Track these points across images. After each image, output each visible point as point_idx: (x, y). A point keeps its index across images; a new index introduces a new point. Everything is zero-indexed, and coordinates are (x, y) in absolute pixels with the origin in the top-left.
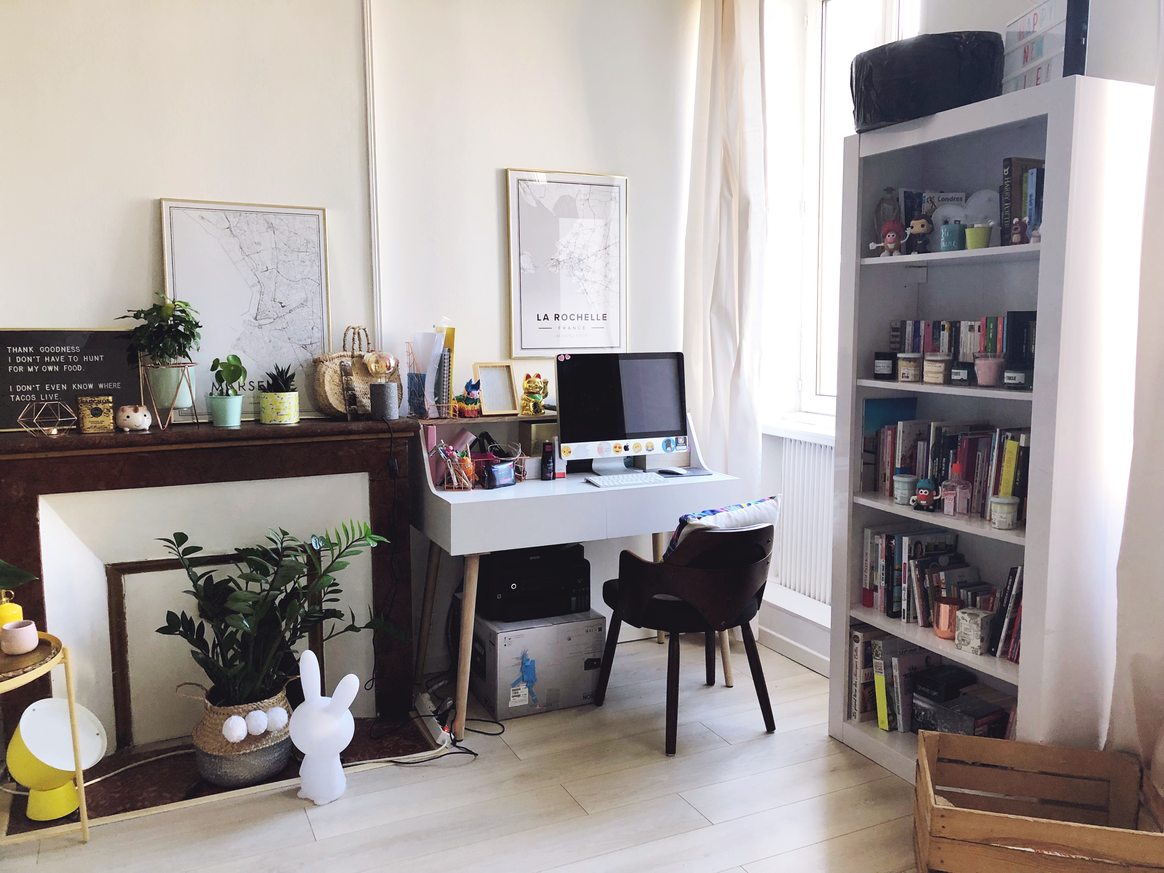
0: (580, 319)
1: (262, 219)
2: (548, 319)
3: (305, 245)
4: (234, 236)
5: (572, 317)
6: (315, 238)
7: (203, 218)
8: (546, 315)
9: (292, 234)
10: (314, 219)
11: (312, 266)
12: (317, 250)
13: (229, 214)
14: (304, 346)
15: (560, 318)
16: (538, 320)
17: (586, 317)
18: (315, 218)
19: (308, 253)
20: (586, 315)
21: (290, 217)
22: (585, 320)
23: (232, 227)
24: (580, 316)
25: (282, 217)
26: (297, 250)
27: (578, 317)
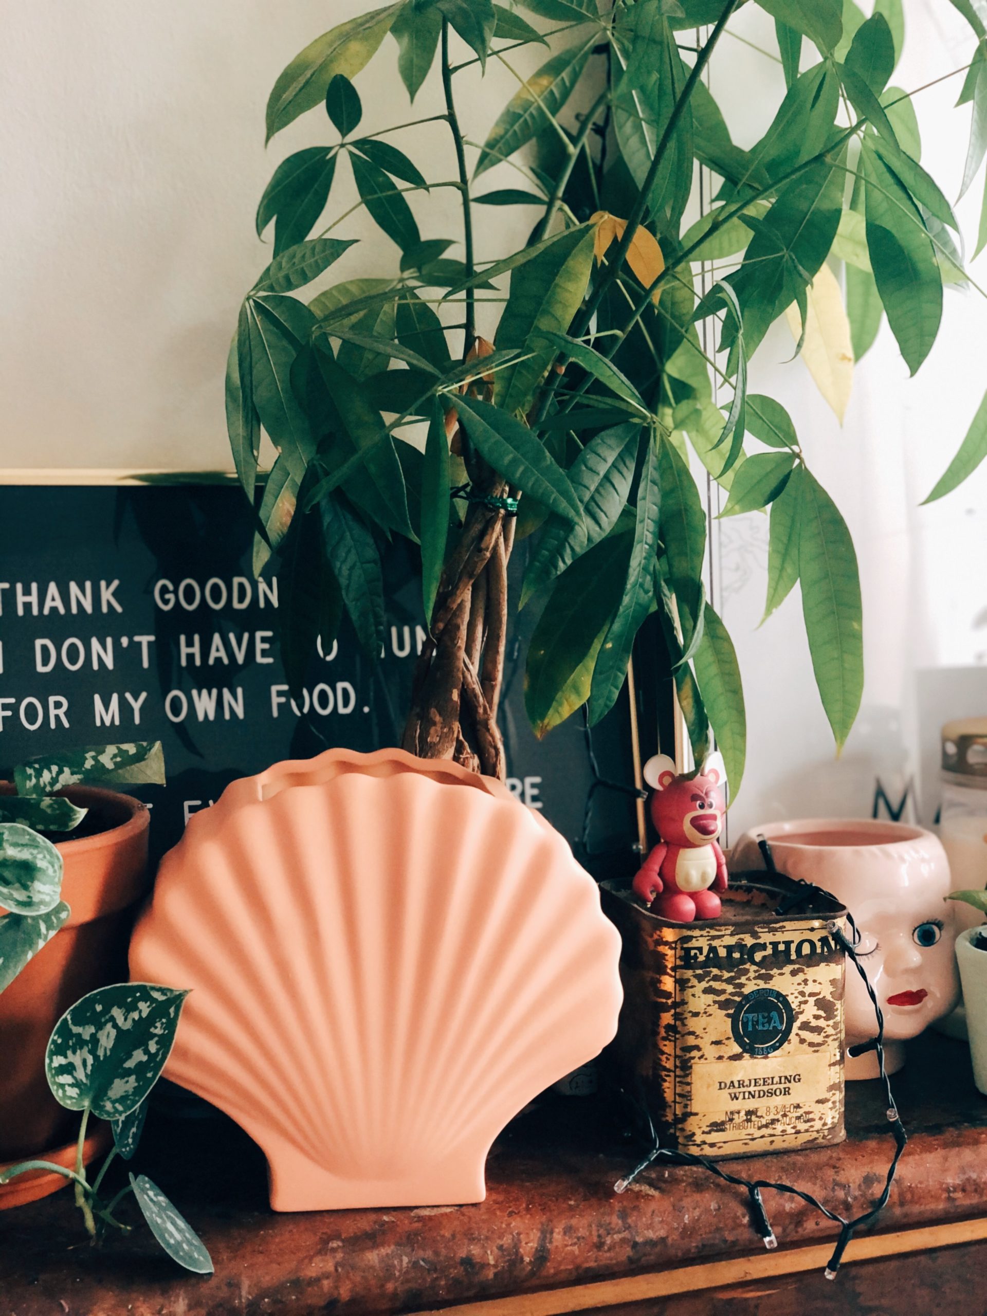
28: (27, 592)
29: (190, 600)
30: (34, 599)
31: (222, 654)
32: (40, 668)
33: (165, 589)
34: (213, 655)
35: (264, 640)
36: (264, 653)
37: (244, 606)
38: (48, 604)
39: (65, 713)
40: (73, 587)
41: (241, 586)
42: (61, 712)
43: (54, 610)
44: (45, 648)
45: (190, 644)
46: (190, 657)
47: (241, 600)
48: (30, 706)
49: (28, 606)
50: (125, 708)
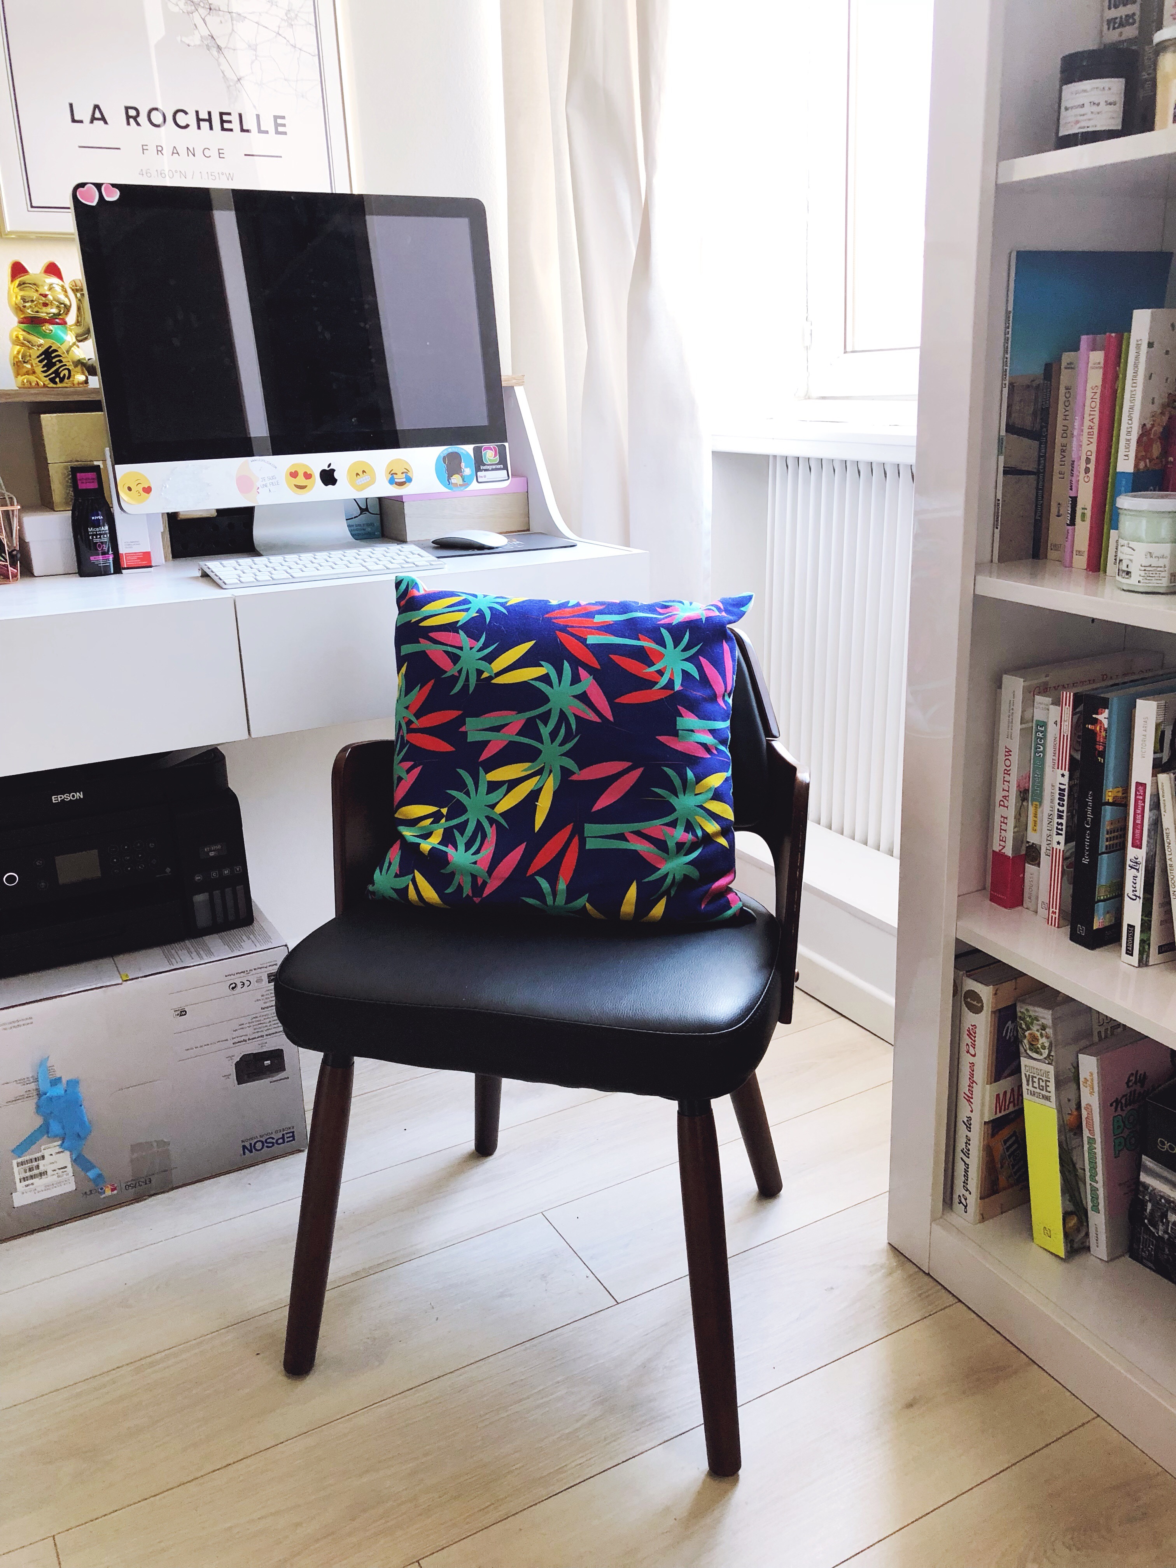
0: (205, 125)
2: (103, 119)
5: (181, 119)
8: (97, 107)
15: (143, 119)
16: (74, 121)
17: (222, 122)
20: (221, 114)
22: (223, 129)
24: (204, 115)
27: (199, 120)
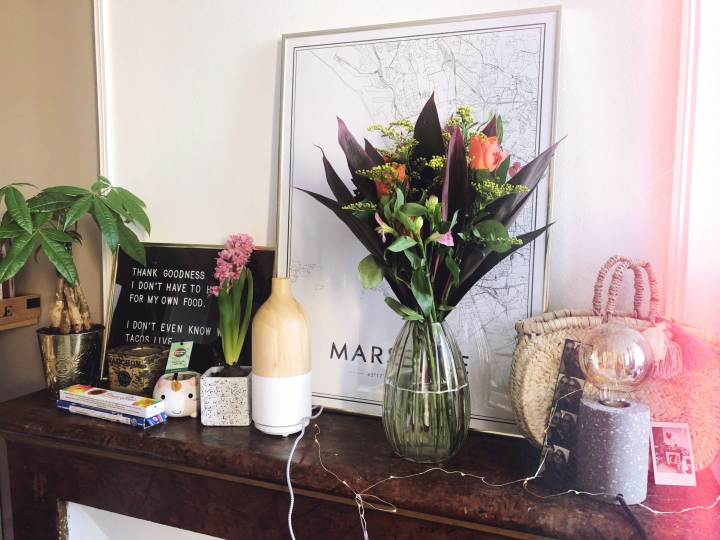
1: (436, 47)
3: (512, 87)
4: (386, 85)
6: (532, 72)
7: (339, 59)
9: (489, 69)
10: (536, 32)
11: (522, 130)
12: (535, 96)
13: (380, 45)
14: (493, 293)
18: (538, 30)
19: (516, 105)
21: (488, 36)
23: (383, 69)
25: (473, 38)
26: (494, 100)
28: (140, 271)
29: (170, 275)
30: (141, 272)
31: (175, 289)
32: (140, 288)
33: (166, 272)
34: (173, 289)
35: (185, 286)
36: (184, 290)
37: (181, 277)
38: (143, 274)
39: (143, 299)
40: (148, 270)
41: (182, 272)
42: (142, 299)
43: (144, 275)
44: (141, 283)
45: (169, 286)
46: (169, 289)
47: (181, 276)
48: (136, 296)
49: (139, 273)
50: (154, 299)
